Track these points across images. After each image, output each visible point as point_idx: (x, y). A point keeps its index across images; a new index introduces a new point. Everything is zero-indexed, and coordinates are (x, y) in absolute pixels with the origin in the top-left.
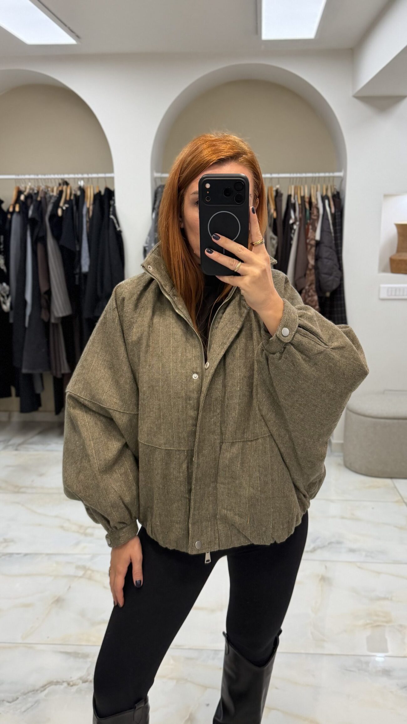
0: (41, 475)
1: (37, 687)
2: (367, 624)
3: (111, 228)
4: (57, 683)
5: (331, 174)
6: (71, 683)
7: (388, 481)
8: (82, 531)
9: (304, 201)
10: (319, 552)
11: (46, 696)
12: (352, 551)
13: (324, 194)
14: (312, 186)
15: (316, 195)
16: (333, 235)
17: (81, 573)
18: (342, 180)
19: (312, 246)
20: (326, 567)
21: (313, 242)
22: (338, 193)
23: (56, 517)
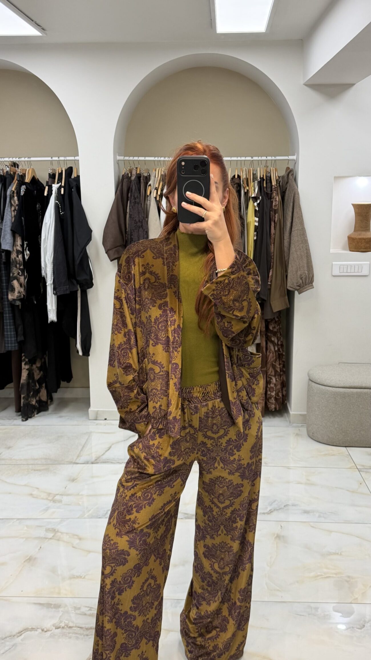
0: (9, 448)
1: (14, 633)
2: (318, 576)
4: (32, 629)
5: (286, 158)
6: (45, 630)
7: (344, 449)
8: (50, 498)
10: (275, 513)
11: (22, 640)
12: (306, 512)
17: (50, 535)
18: (295, 163)
20: (281, 526)
23: (25, 485)
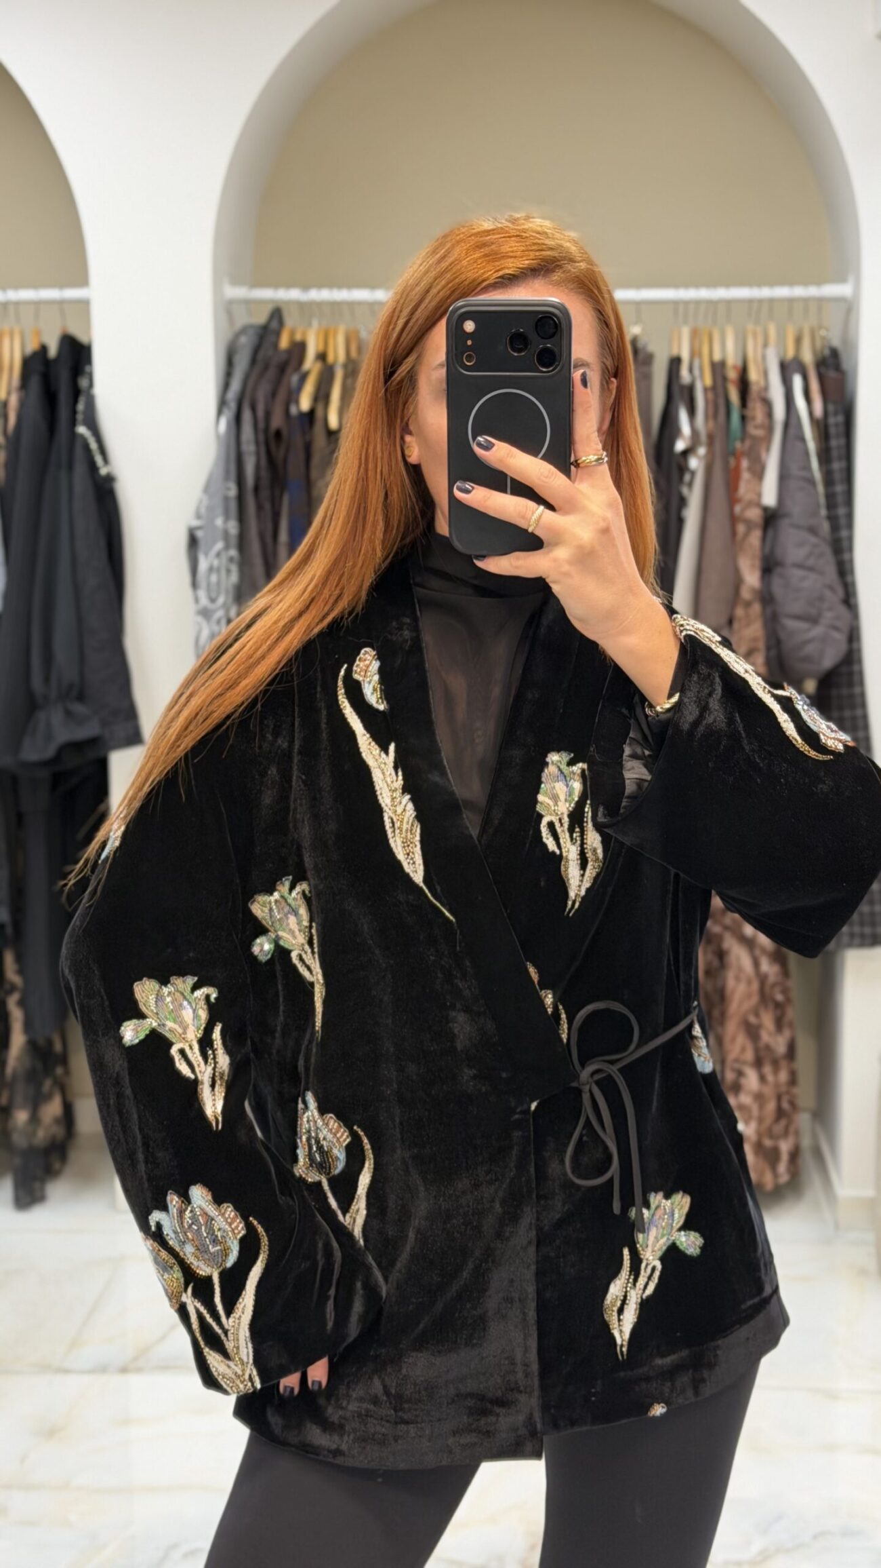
3: (80, 469)
5: (813, 291)
9: (725, 379)
13: (790, 353)
14: (750, 327)
15: (764, 358)
16: (821, 488)
18: (849, 308)
19: (749, 524)
21: (754, 514)
22: (835, 353)
